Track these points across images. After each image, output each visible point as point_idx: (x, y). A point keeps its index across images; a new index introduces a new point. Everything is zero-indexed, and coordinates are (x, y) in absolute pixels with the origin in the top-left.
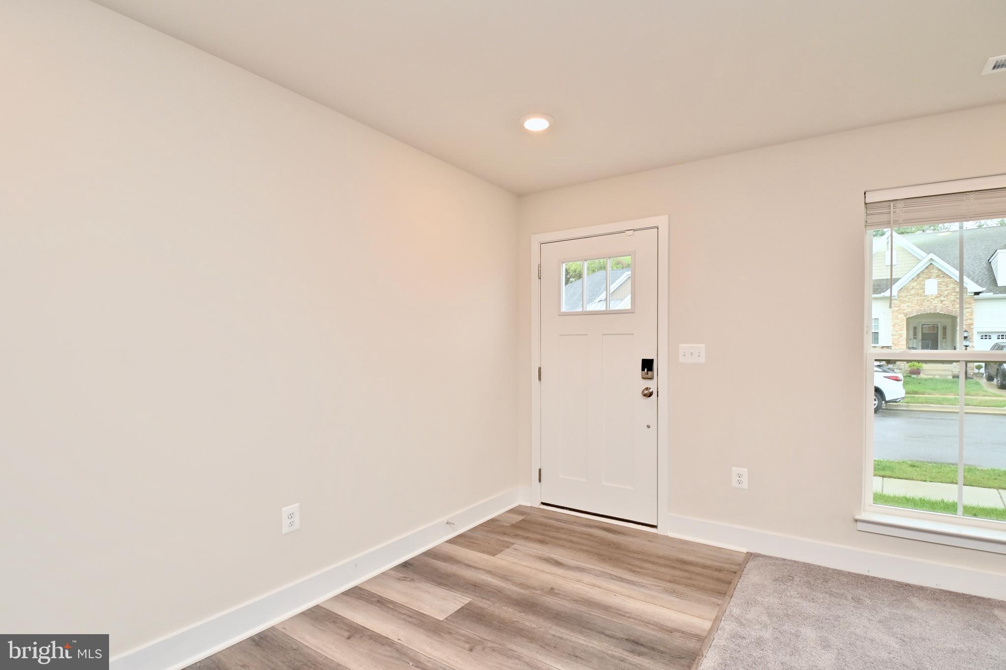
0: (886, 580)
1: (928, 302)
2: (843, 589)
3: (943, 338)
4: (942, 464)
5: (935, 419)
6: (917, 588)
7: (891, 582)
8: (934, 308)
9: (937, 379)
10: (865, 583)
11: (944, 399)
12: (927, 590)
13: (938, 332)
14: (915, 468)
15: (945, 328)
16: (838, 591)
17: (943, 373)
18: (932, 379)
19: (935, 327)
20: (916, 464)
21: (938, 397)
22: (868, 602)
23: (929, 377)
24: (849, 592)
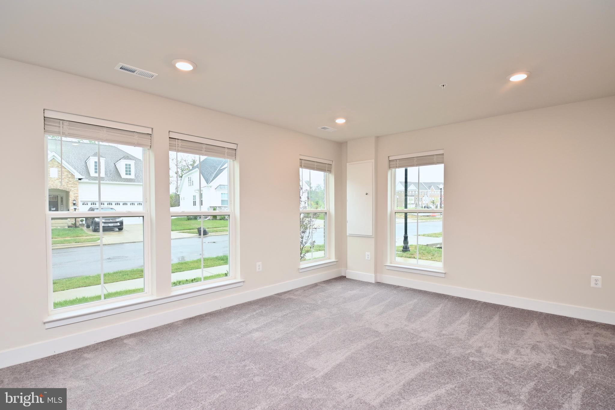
0: (66, 352)
1: (52, 182)
2: (41, 370)
3: (61, 204)
4: (71, 278)
5: (61, 253)
6: (85, 348)
7: (69, 352)
8: (56, 186)
9: (59, 229)
10: (54, 360)
11: (65, 241)
12: (90, 347)
13: (58, 201)
14: (56, 284)
15: (62, 198)
16: (39, 373)
17: (62, 225)
18: (56, 229)
19: (56, 197)
20: (56, 282)
21: (61, 240)
22: (60, 369)
23: (54, 228)
24: (46, 370)
